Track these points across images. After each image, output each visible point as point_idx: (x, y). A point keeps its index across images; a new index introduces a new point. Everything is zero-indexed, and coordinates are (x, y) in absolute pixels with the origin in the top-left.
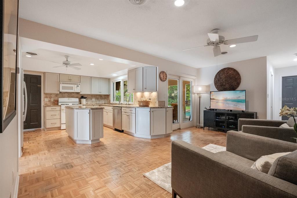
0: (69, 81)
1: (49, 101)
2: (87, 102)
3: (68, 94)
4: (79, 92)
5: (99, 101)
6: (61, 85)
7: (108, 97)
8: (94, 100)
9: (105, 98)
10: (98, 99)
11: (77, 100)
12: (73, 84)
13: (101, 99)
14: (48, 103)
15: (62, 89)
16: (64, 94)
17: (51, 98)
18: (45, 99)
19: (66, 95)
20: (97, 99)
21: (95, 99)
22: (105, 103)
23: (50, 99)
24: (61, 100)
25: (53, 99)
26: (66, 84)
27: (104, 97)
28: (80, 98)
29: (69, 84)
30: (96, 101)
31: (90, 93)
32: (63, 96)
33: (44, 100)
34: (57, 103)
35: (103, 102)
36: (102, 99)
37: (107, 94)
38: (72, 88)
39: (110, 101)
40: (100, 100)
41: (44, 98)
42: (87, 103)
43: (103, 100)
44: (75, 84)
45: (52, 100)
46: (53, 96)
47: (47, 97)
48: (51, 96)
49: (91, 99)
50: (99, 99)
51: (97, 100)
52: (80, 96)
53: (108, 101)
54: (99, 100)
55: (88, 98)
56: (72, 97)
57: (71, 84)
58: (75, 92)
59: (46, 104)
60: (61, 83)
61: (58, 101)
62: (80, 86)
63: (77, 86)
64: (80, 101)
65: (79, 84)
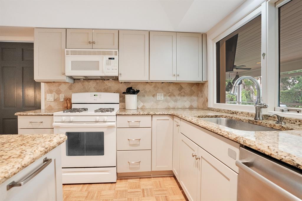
0: (90, 46)
1: (55, 100)
2: (141, 105)
3: (97, 83)
4: (117, 75)
5: (176, 101)
6: (69, 59)
7: (201, 91)
8: (160, 97)
9: (191, 94)
10: (171, 95)
12: (99, 53)
13: (180, 95)
14: (53, 105)
15: (72, 69)
16: (86, 83)
17: (58, 92)
18: (47, 95)
19: (92, 84)
20: (169, 96)
21: (165, 96)
23: (56, 96)
24: (76, 98)
25: (63, 95)
26: (80, 53)
27: (187, 89)
28: (124, 93)
29: (90, 53)
30: (167, 101)
31: (145, 79)
32: (84, 88)
33: (46, 99)
34: (69, 105)
35: (187, 104)
36: (184, 96)
37: (198, 79)
38: (96, 65)
39: (207, 101)
40: (179, 98)
41: (45, 93)
42: (143, 106)
43: (185, 98)
44: (104, 53)
45: (62, 97)
46: (63, 88)
47: (51, 92)
48: (60, 87)
49: (154, 96)
50: (174, 96)
51: (168, 98)
52: (124, 89)
53: (201, 100)
54: (174, 98)
55: (146, 92)
56: (106, 91)
57: (94, 53)
58: (103, 75)
59: (50, 106)
60: (70, 53)
61: (70, 100)
62: (116, 57)
63: (110, 59)
64: (122, 100)
65: (114, 53)
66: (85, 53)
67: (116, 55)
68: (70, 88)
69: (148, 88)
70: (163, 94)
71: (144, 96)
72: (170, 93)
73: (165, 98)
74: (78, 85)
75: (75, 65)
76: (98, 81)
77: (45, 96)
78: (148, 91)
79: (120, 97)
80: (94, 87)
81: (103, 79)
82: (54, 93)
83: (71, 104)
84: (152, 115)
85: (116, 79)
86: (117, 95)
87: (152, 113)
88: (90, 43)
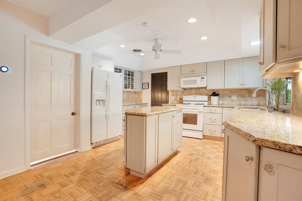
0: (192, 73)
1: (175, 99)
3: (196, 90)
4: (206, 86)
5: (246, 100)
6: (183, 80)
8: (234, 98)
10: (243, 96)
11: (206, 98)
12: (196, 76)
13: (249, 96)
14: (174, 101)
15: (184, 85)
16: (190, 90)
17: (177, 95)
19: (193, 91)
20: (241, 97)
21: (238, 97)
22: (259, 105)
24: (185, 98)
26: (187, 77)
28: (211, 95)
29: (192, 76)
30: (239, 100)
32: (189, 93)
33: (171, 98)
34: (182, 102)
35: (256, 102)
38: (195, 82)
40: (248, 98)
42: (223, 103)
44: (199, 76)
45: (178, 98)
46: (179, 93)
47: (173, 95)
48: (178, 93)
49: (230, 97)
50: (245, 97)
51: (240, 98)
54: (245, 98)
55: (224, 95)
56: (201, 94)
57: (194, 76)
58: (198, 87)
59: (173, 102)
60: (183, 77)
61: (182, 99)
62: (205, 77)
63: (202, 78)
64: (209, 99)
65: (204, 75)
66: (189, 77)
67: (205, 76)
68: (182, 93)
69: (226, 92)
70: (236, 96)
71: (223, 97)
72: (241, 96)
73: (238, 98)
74: (186, 92)
75: (185, 83)
76: (196, 89)
77: (171, 97)
78: (226, 94)
79: (208, 97)
80: (194, 93)
81: (199, 88)
82: (175, 96)
83: (183, 101)
84: (223, 107)
85: (206, 88)
86: (207, 97)
87: (222, 106)
88: (192, 71)
